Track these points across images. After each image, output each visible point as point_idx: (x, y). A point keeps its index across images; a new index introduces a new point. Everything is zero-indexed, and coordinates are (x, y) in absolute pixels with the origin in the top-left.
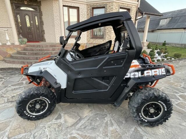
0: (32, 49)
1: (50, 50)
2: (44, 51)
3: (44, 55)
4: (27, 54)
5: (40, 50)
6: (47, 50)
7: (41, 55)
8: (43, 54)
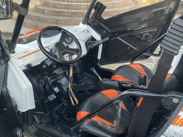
0: (55, 4)
1: (82, 7)
2: (72, 9)
3: (70, 16)
4: (46, 12)
5: (67, 7)
6: (76, 8)
7: (65, 16)
8: (69, 14)
